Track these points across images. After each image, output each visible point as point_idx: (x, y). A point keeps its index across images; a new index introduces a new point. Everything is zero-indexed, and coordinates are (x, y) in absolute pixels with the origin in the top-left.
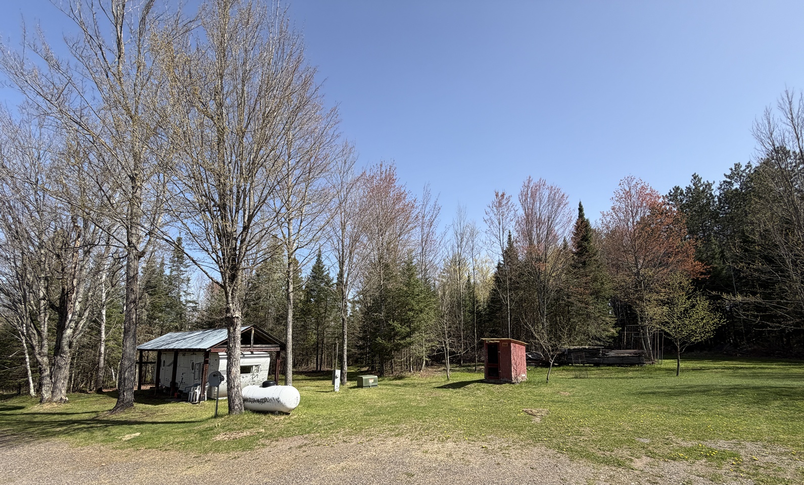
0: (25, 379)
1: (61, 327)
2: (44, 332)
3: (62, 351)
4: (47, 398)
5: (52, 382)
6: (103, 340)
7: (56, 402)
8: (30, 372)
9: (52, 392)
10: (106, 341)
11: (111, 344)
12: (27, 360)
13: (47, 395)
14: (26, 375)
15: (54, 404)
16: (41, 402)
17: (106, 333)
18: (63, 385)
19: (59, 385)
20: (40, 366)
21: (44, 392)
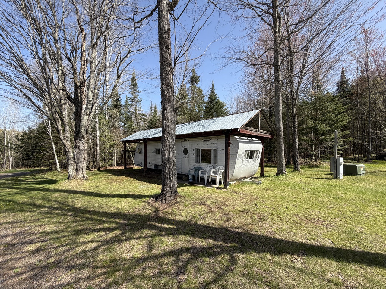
0: (54, 160)
1: (78, 116)
2: (65, 118)
3: (81, 136)
4: (73, 175)
5: (75, 162)
6: (98, 135)
7: (80, 179)
8: (56, 156)
9: (76, 170)
10: (100, 136)
11: (102, 138)
12: (54, 148)
13: (72, 173)
14: (54, 158)
15: (79, 180)
16: (68, 178)
17: (100, 131)
18: (83, 165)
19: (81, 165)
20: (66, 148)
21: (70, 170)
